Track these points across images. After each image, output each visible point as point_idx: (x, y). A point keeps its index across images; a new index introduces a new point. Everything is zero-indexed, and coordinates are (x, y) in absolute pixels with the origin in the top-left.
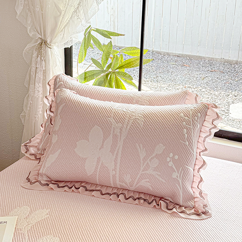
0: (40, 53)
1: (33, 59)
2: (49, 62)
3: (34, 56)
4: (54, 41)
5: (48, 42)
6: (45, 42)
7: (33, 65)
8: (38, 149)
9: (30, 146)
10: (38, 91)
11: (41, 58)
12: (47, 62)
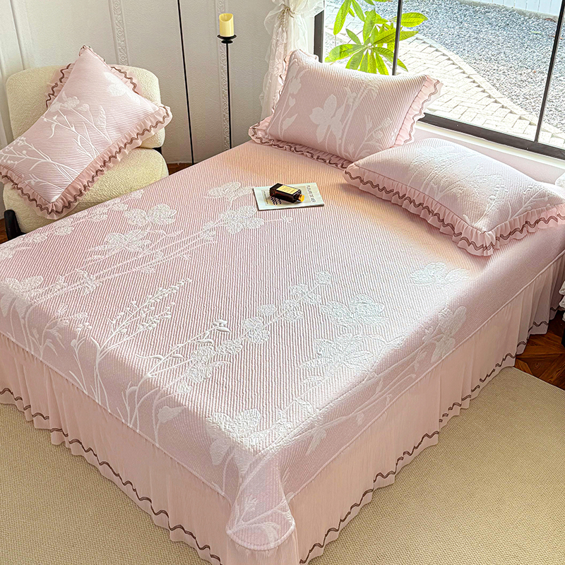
0: (281, 23)
1: (275, 30)
2: (291, 34)
3: (275, 26)
4: (297, 9)
5: (292, 9)
6: (289, 10)
7: (274, 37)
8: (266, 134)
9: (258, 130)
10: (278, 68)
11: (282, 29)
12: (289, 33)
